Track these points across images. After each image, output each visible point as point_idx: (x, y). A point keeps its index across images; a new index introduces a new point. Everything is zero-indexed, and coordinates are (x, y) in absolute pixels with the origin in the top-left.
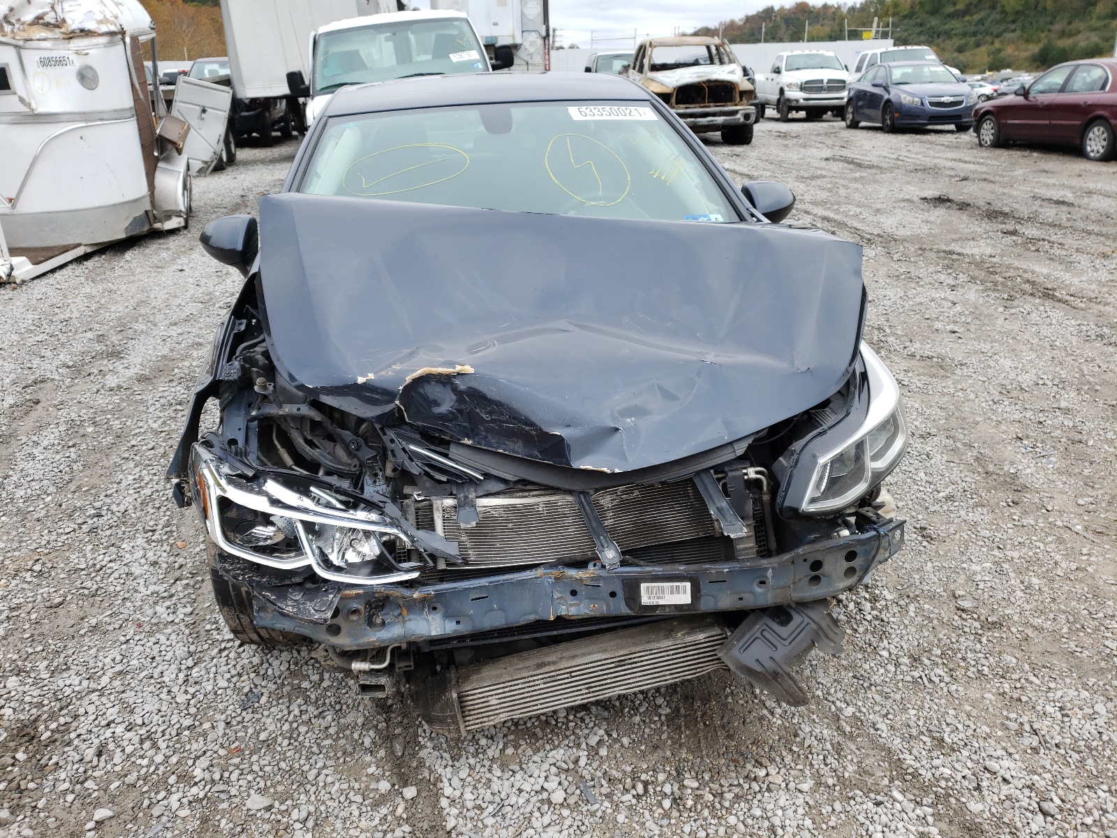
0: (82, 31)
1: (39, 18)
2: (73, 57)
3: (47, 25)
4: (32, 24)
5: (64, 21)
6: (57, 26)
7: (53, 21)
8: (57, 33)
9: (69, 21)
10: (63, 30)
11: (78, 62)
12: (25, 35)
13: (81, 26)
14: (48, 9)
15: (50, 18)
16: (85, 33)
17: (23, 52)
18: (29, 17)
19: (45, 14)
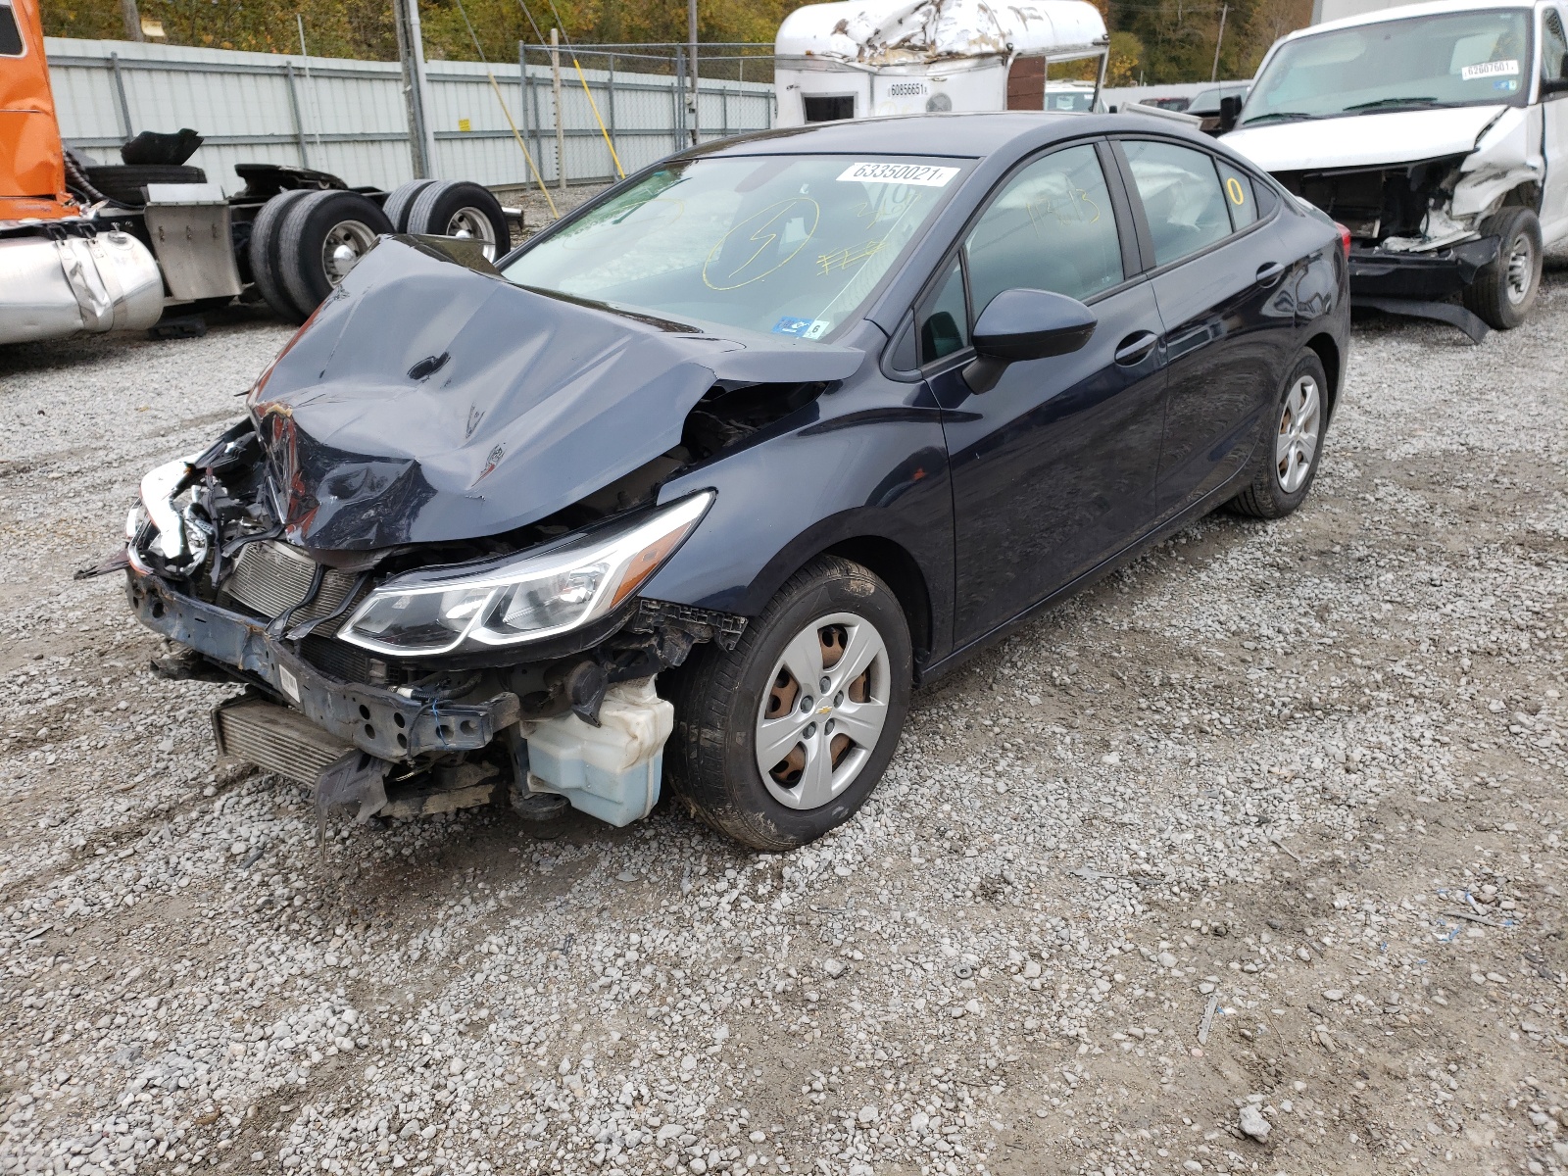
0: (949, 53)
1: (905, 40)
2: (927, 84)
3: (912, 48)
4: (898, 47)
5: (933, 43)
6: (923, 49)
7: (919, 44)
8: (922, 56)
9: (938, 43)
10: (930, 53)
11: (932, 90)
12: (883, 61)
13: (949, 49)
14: (919, 29)
15: (916, 41)
16: (952, 56)
17: (877, 79)
18: (893, 41)
19: (913, 35)
